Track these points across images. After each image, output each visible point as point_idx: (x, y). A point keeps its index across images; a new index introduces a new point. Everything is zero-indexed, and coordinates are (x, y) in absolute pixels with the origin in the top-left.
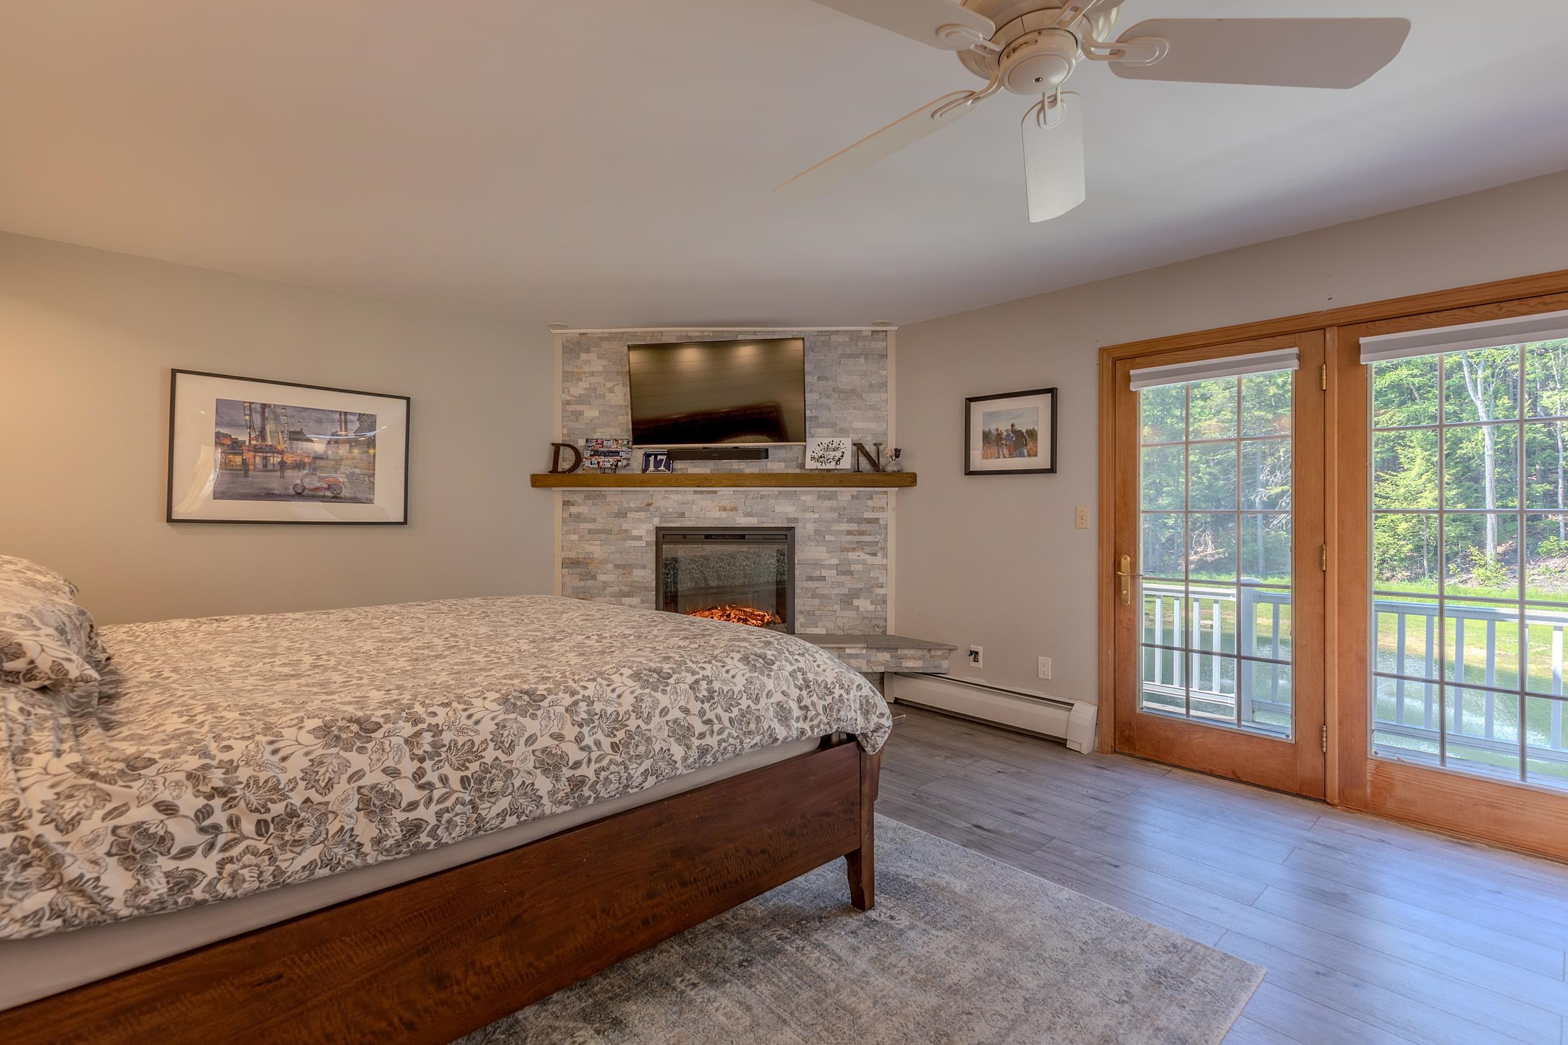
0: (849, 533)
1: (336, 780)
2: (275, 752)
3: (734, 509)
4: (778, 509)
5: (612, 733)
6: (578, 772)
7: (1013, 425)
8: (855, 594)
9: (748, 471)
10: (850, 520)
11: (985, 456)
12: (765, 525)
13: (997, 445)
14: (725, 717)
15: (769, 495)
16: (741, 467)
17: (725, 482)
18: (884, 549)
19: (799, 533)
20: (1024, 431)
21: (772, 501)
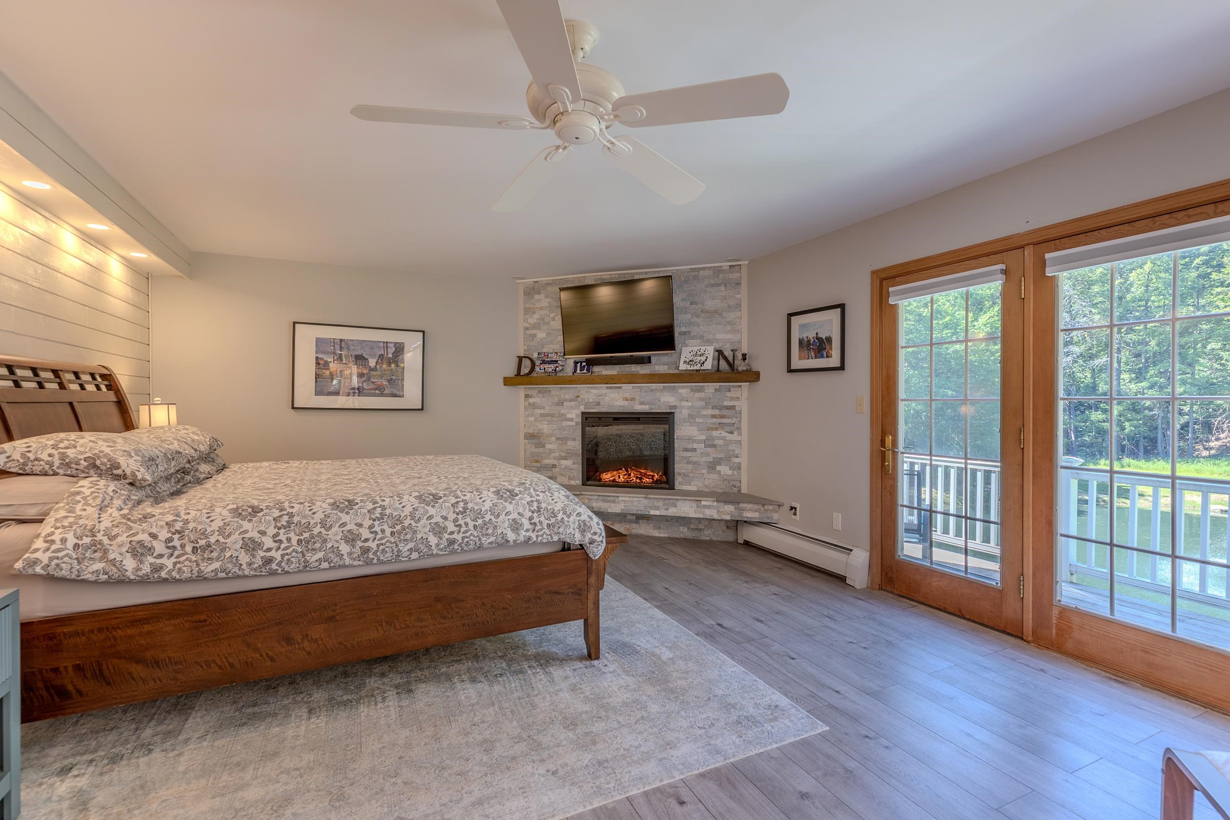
0: (713, 416)
1: (233, 533)
2: (208, 517)
3: (633, 399)
4: (663, 399)
5: (394, 526)
6: (366, 544)
7: (817, 334)
8: (718, 462)
9: (642, 372)
10: (714, 407)
11: (800, 358)
12: (654, 411)
13: (808, 350)
14: (471, 524)
15: (657, 389)
16: (637, 369)
17: (624, 380)
18: (739, 429)
19: (678, 417)
20: (824, 338)
21: (658, 394)
